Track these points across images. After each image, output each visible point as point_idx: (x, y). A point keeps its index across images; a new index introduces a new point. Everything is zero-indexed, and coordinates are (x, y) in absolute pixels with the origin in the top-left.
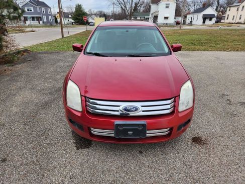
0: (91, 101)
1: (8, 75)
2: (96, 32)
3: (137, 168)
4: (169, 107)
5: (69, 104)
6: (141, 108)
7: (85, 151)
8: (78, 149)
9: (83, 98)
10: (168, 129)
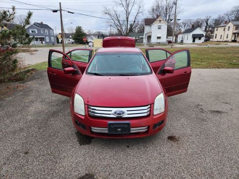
0: (92, 107)
1: (21, 91)
2: (95, 57)
3: (125, 156)
4: (146, 111)
5: (76, 111)
6: (127, 112)
7: (86, 146)
8: (81, 145)
9: (86, 105)
10: (146, 127)
